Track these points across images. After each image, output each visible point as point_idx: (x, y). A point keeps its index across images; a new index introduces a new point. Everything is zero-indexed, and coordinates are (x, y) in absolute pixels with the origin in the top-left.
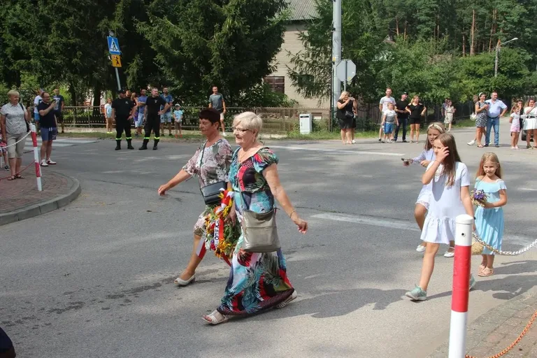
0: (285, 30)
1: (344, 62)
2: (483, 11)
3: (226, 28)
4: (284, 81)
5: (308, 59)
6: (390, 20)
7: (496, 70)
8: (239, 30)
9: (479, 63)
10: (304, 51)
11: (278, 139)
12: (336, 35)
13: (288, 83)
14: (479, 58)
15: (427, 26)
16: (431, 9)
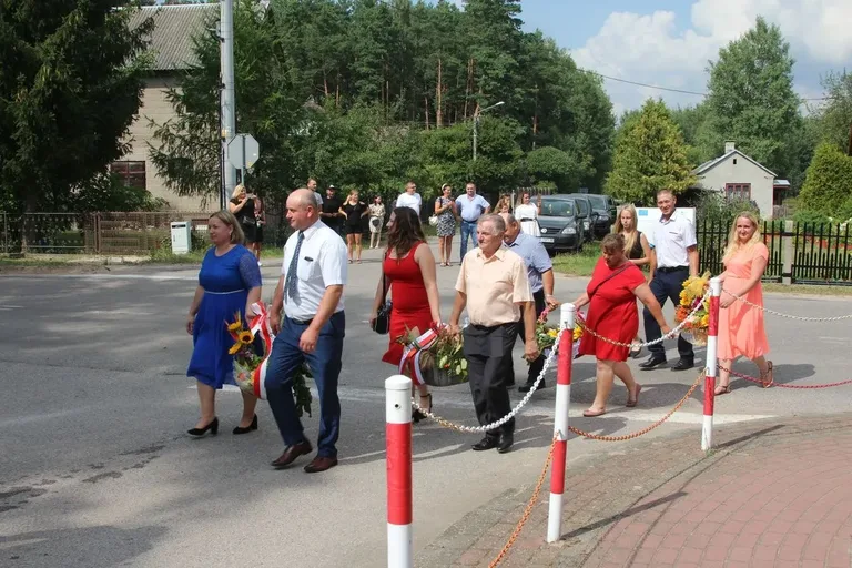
0: (144, 87)
1: (239, 138)
2: (452, 60)
3: (41, 81)
4: (144, 169)
5: (184, 133)
6: (314, 71)
7: (475, 149)
8: (64, 84)
9: (450, 139)
10: (177, 119)
11: (136, 264)
12: (227, 96)
13: (152, 170)
14: (449, 132)
15: (371, 82)
16: (377, 56)
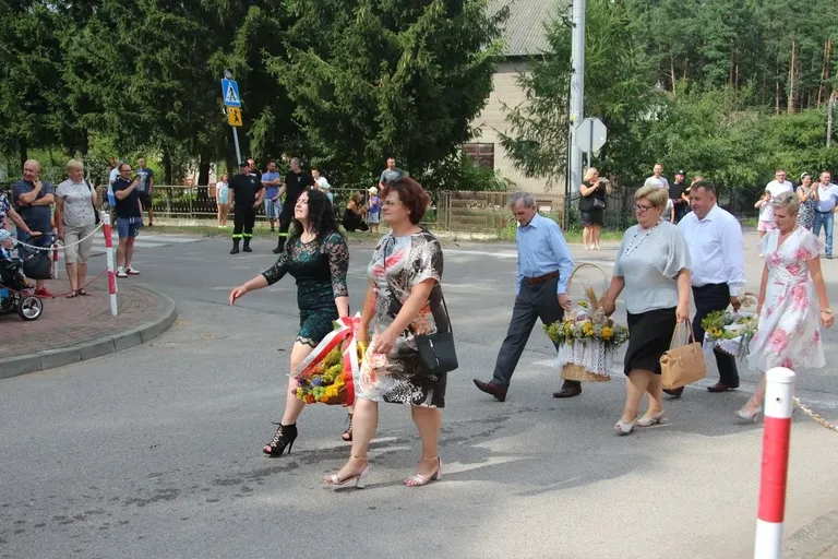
0: (495, 72)
1: (587, 121)
2: (808, 42)
3: (402, 66)
4: (493, 150)
5: (534, 117)
6: (663, 55)
7: (829, 136)
8: (424, 71)
9: (802, 125)
10: (528, 103)
11: (483, 241)
12: (577, 80)
13: (500, 154)
14: (801, 117)
15: (719, 66)
16: (726, 39)
